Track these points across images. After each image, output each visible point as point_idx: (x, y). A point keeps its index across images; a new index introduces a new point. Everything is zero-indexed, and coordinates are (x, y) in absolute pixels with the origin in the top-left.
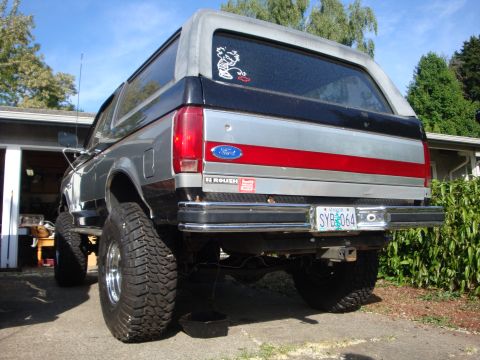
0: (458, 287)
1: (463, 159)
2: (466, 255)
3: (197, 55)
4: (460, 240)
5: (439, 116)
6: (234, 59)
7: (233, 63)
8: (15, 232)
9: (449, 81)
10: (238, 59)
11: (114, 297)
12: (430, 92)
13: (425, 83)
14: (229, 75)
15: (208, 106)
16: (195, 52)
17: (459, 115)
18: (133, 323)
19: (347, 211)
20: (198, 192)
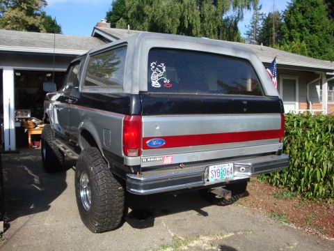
0: (296, 189)
1: (318, 76)
2: (304, 170)
3: (138, 77)
4: (301, 160)
5: (307, 31)
6: (162, 71)
7: (161, 73)
8: (13, 127)
9: (317, 5)
10: (164, 70)
11: (87, 205)
12: (303, 12)
13: (300, 6)
14: (158, 84)
15: (145, 114)
16: (137, 73)
17: (322, 30)
18: (98, 226)
19: (228, 166)
20: (138, 169)
